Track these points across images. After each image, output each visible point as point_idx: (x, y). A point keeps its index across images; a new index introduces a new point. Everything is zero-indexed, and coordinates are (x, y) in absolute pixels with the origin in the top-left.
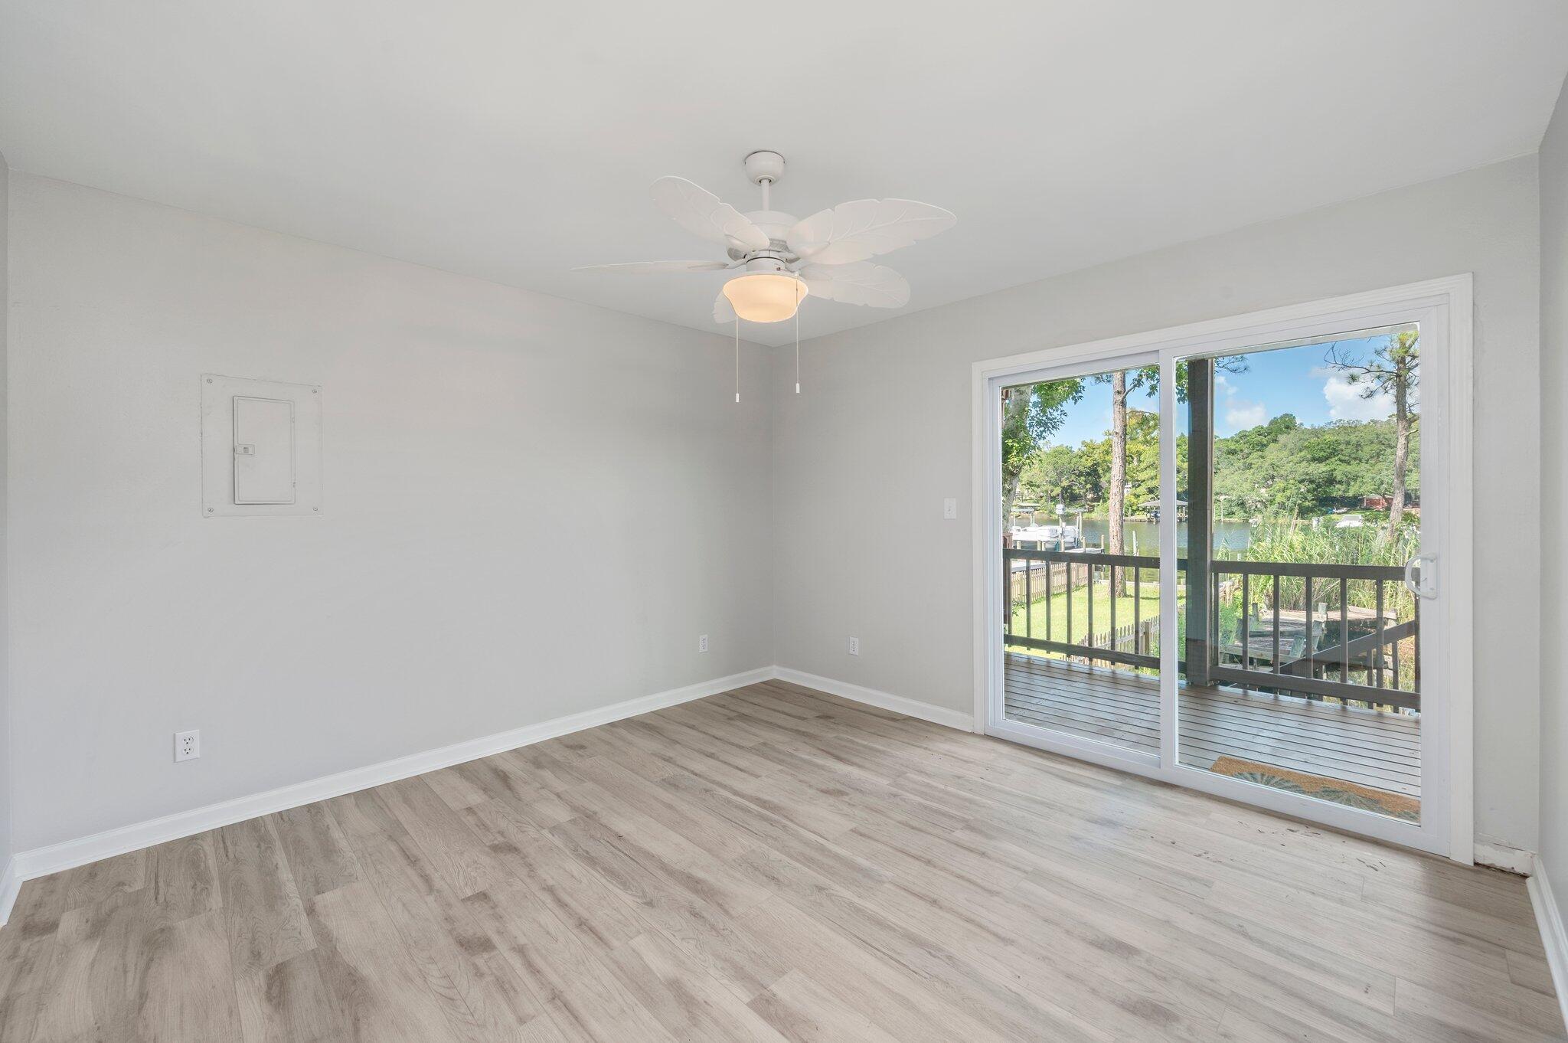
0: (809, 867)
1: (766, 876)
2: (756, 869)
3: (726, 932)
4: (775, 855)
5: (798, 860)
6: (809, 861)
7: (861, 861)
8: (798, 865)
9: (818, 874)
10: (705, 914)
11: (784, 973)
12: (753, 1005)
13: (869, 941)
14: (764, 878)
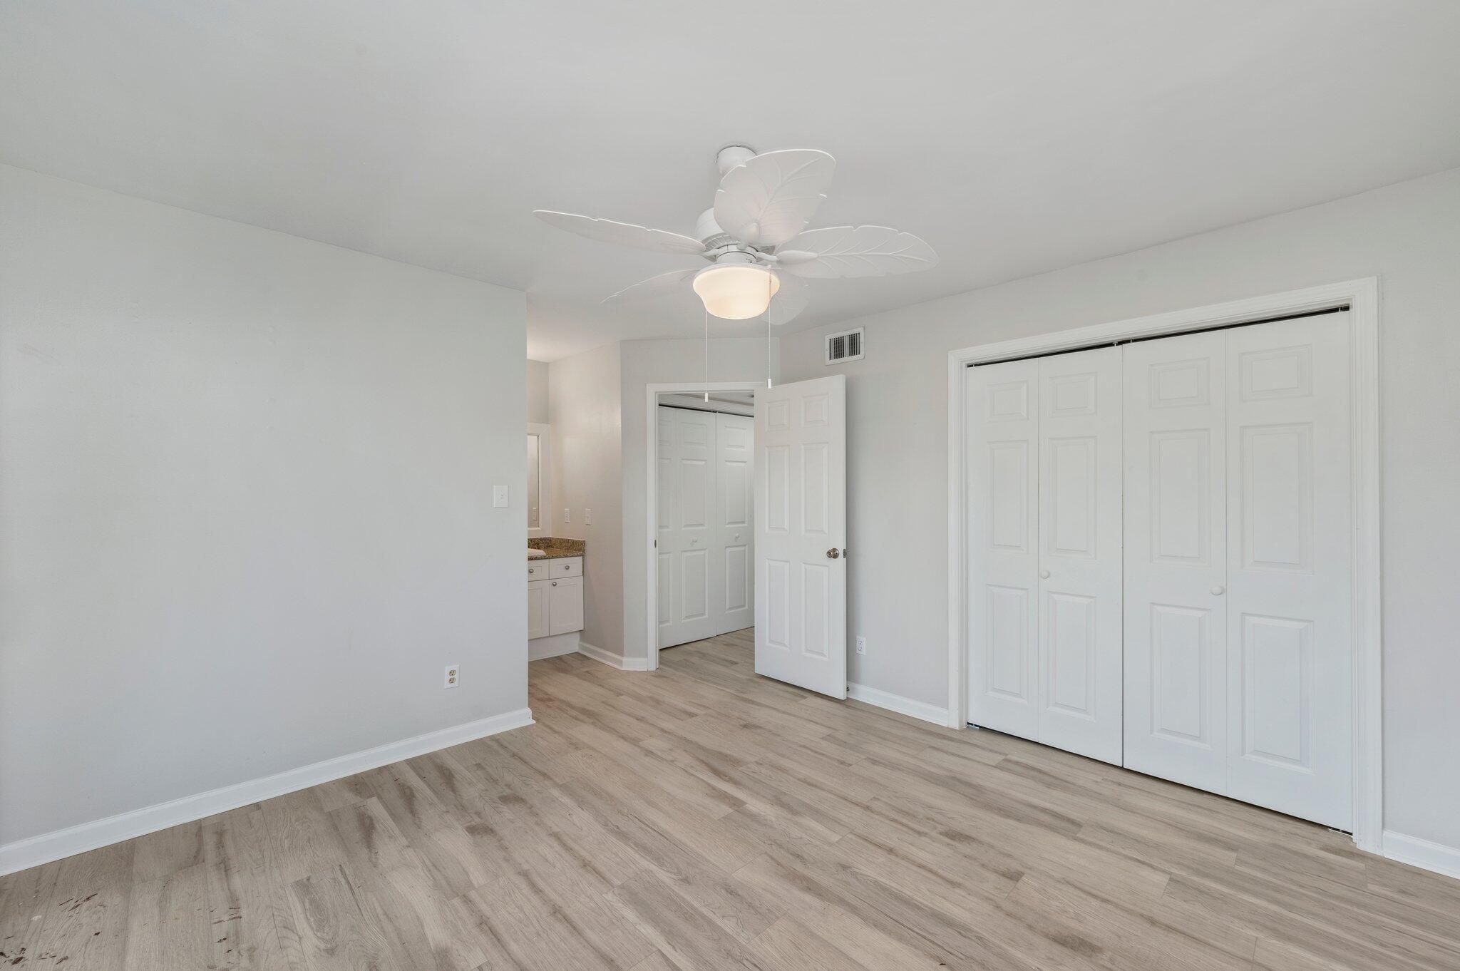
0: (693, 908)
1: (739, 895)
2: (750, 905)
3: (770, 842)
4: (728, 926)
5: (703, 917)
6: (691, 916)
7: (630, 914)
8: (704, 910)
9: (683, 898)
10: (791, 857)
11: (724, 818)
12: (743, 803)
13: (659, 836)
14: (740, 893)
